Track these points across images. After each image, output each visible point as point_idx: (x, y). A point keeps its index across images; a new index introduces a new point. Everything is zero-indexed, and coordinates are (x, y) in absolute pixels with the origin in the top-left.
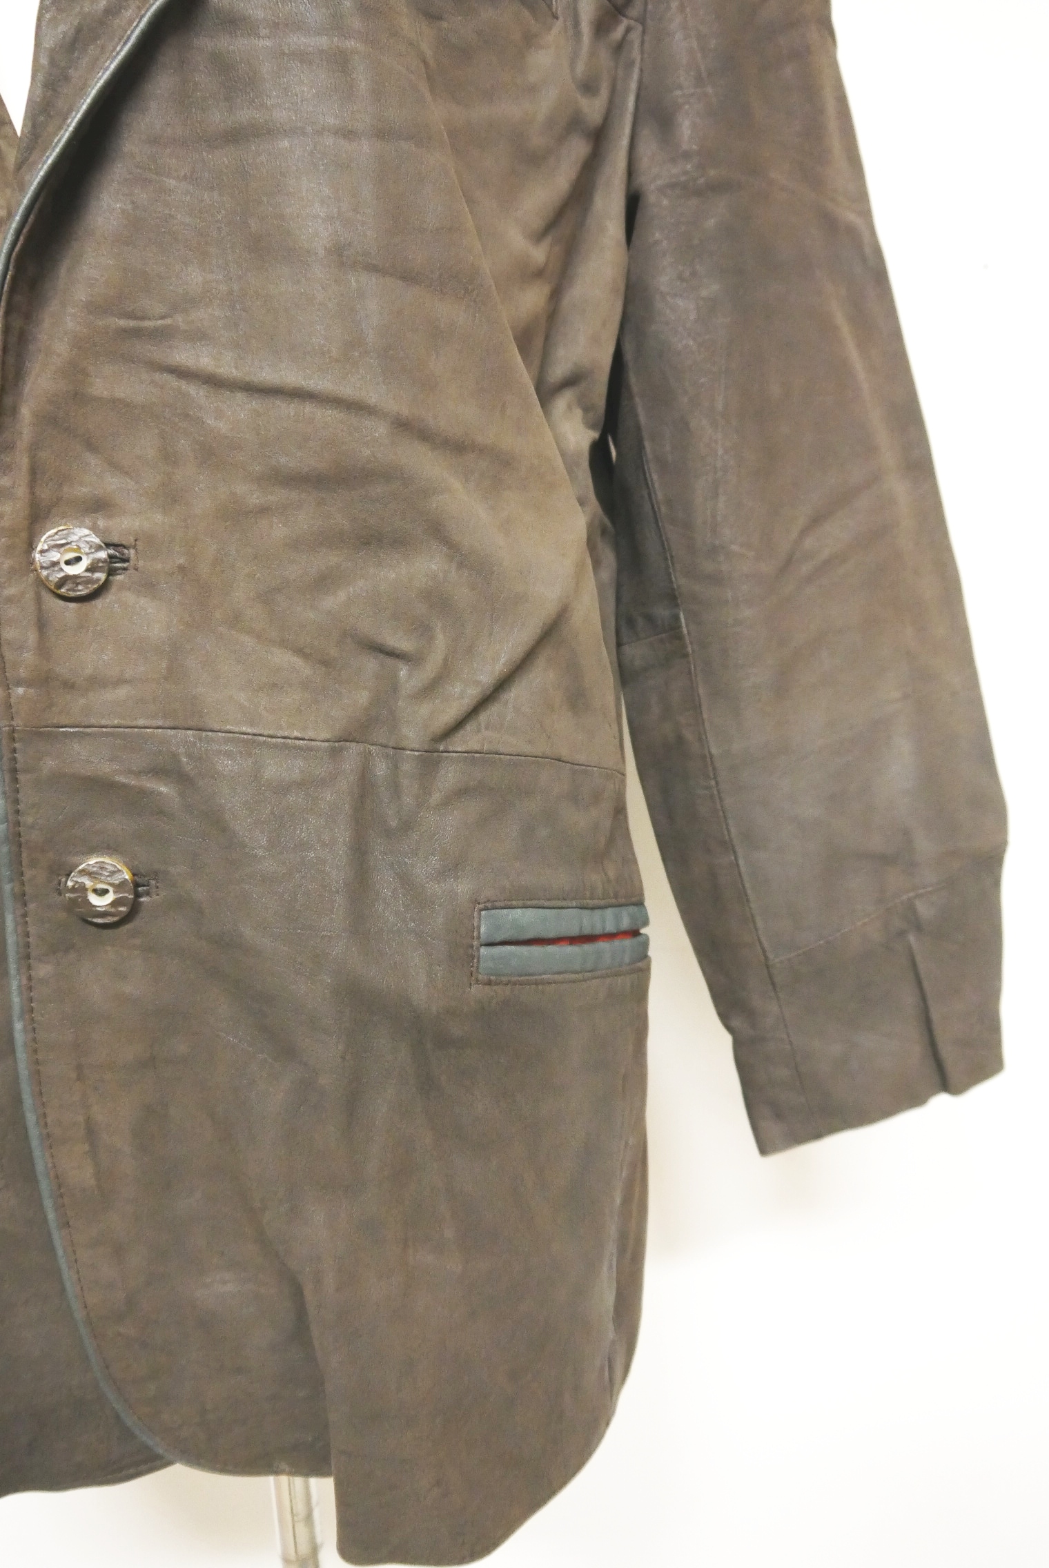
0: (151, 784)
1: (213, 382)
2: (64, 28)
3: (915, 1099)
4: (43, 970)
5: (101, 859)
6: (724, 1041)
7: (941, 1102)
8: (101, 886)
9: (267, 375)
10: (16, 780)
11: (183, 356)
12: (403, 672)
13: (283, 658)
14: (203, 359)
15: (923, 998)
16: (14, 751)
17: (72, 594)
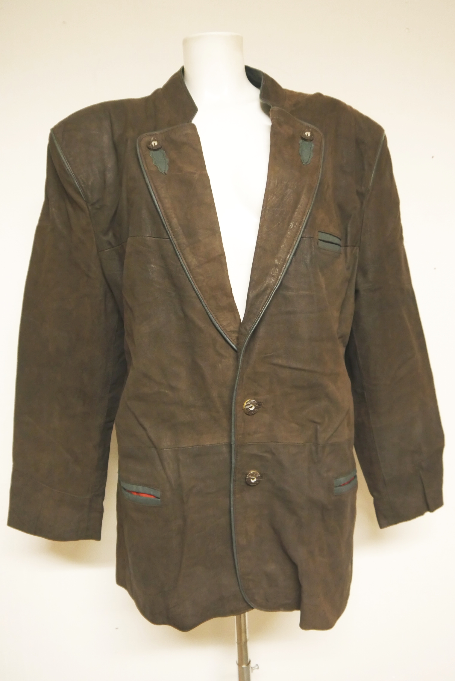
0: (265, 455)
1: (281, 366)
2: (255, 293)
3: (421, 513)
4: (238, 496)
5: (254, 471)
6: (371, 499)
7: (428, 514)
8: (253, 477)
9: (294, 365)
10: (237, 455)
11: (276, 361)
12: (319, 427)
13: (294, 425)
14: (280, 362)
15: (424, 487)
16: (238, 449)
17: (251, 414)
